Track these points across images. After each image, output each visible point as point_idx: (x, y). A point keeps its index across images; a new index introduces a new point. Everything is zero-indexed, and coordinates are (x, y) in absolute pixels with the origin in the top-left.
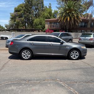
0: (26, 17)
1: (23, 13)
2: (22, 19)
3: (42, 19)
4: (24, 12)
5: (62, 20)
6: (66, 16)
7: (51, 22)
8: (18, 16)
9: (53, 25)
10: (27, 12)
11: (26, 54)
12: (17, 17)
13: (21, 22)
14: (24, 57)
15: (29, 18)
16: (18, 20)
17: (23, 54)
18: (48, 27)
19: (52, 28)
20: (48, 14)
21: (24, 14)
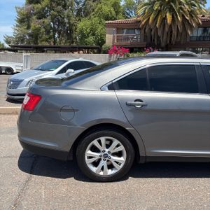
0: (56, 16)
1: (47, 6)
2: (46, 21)
3: (95, 20)
4: (51, 4)
5: (150, 21)
6: (160, 11)
7: (119, 28)
8: (35, 15)
9: (124, 34)
10: (58, 4)
11: (106, 156)
12: (34, 17)
13: (44, 30)
14: (94, 169)
15: (63, 18)
16: (35, 23)
17: (89, 152)
18: (114, 40)
19: (124, 43)
20: (112, 9)
21: (51, 8)
